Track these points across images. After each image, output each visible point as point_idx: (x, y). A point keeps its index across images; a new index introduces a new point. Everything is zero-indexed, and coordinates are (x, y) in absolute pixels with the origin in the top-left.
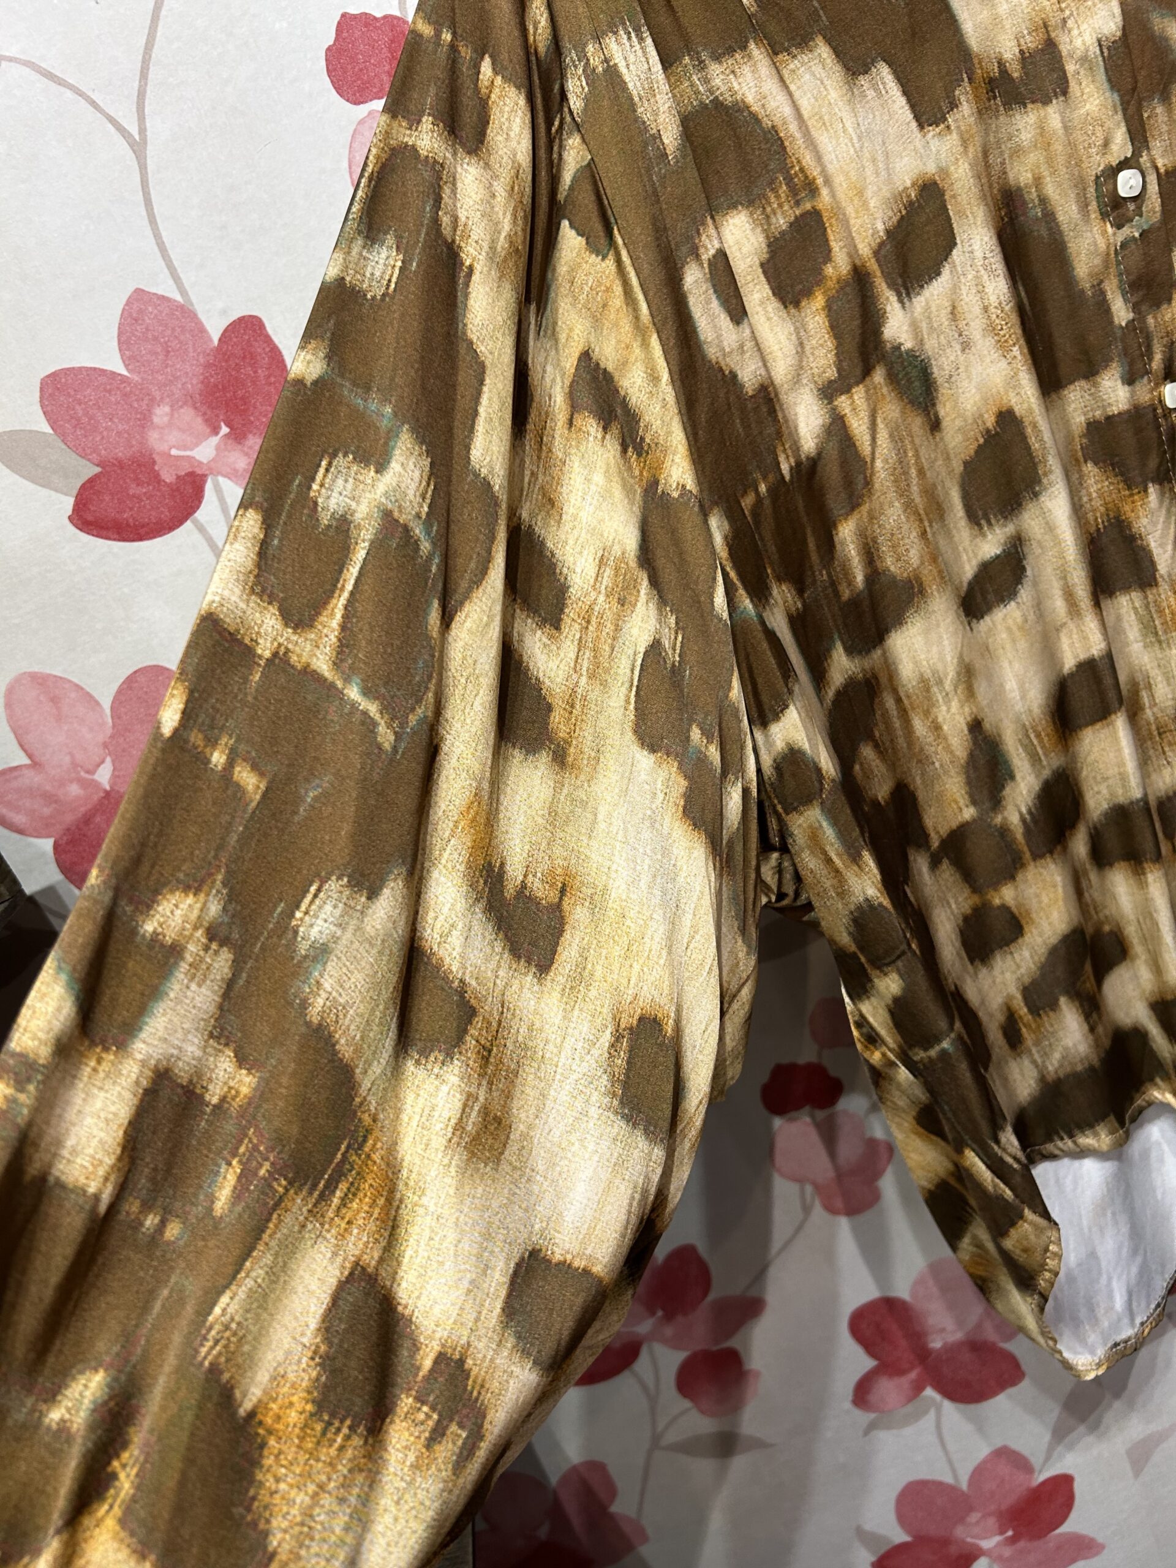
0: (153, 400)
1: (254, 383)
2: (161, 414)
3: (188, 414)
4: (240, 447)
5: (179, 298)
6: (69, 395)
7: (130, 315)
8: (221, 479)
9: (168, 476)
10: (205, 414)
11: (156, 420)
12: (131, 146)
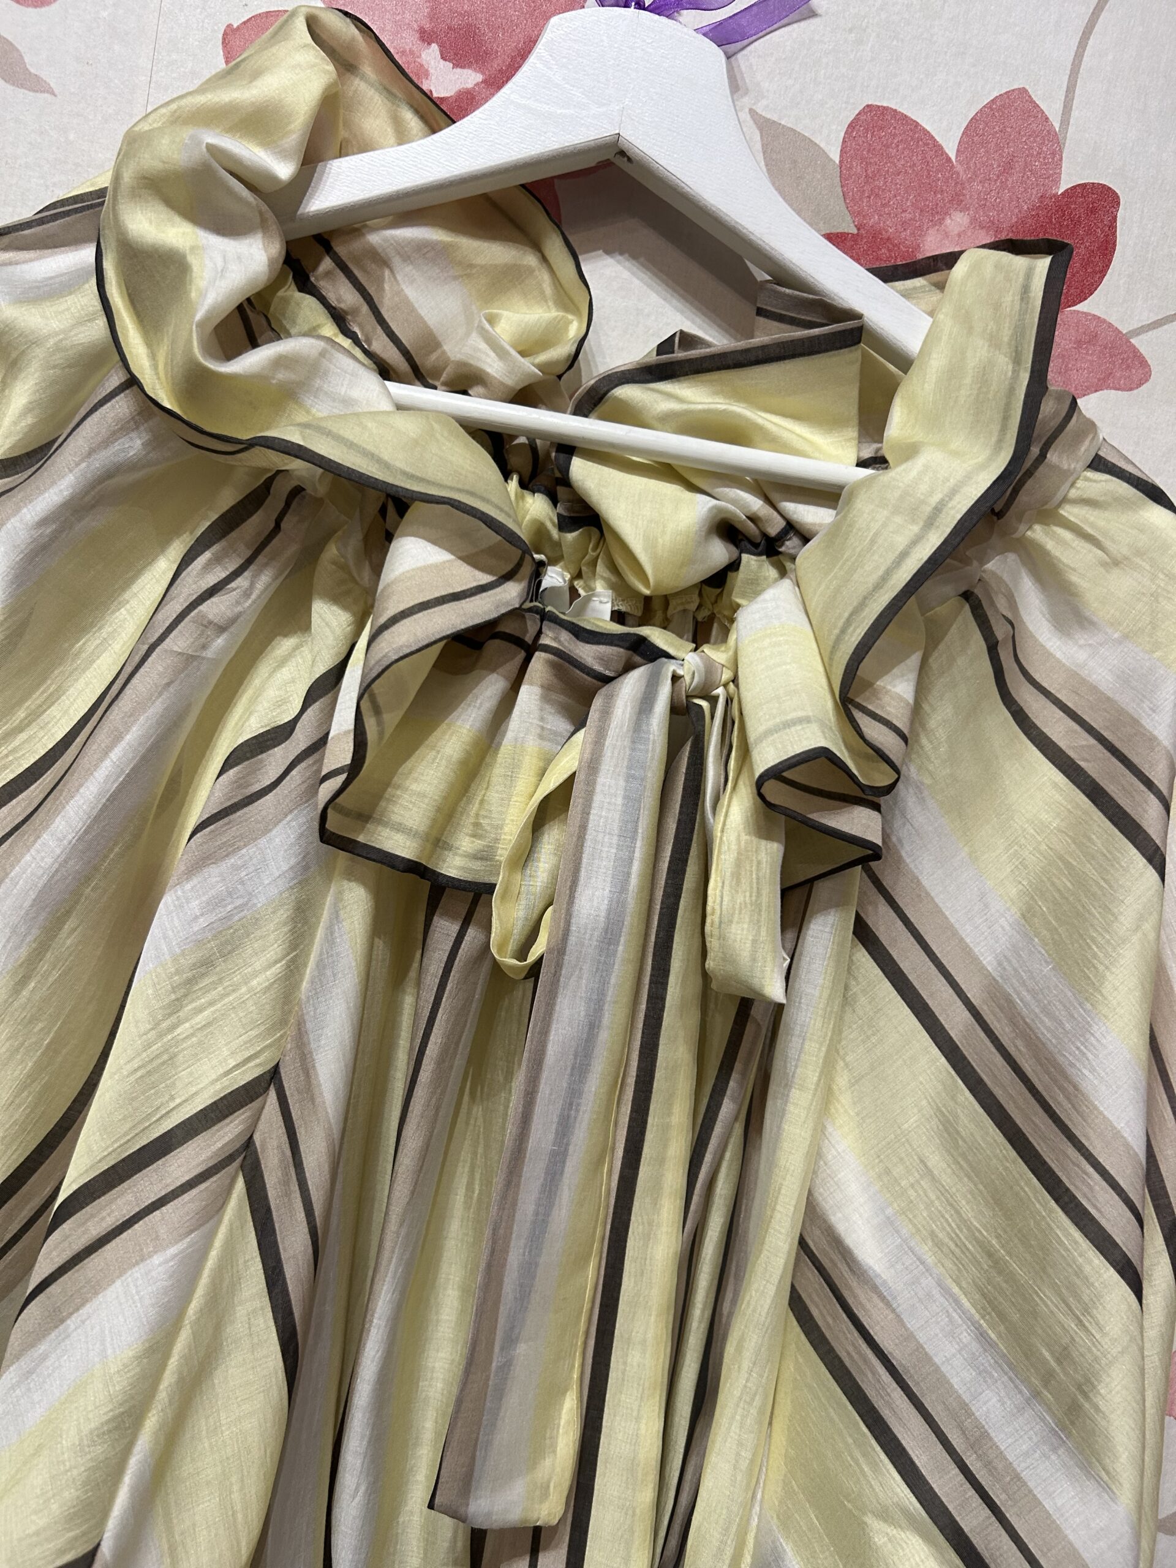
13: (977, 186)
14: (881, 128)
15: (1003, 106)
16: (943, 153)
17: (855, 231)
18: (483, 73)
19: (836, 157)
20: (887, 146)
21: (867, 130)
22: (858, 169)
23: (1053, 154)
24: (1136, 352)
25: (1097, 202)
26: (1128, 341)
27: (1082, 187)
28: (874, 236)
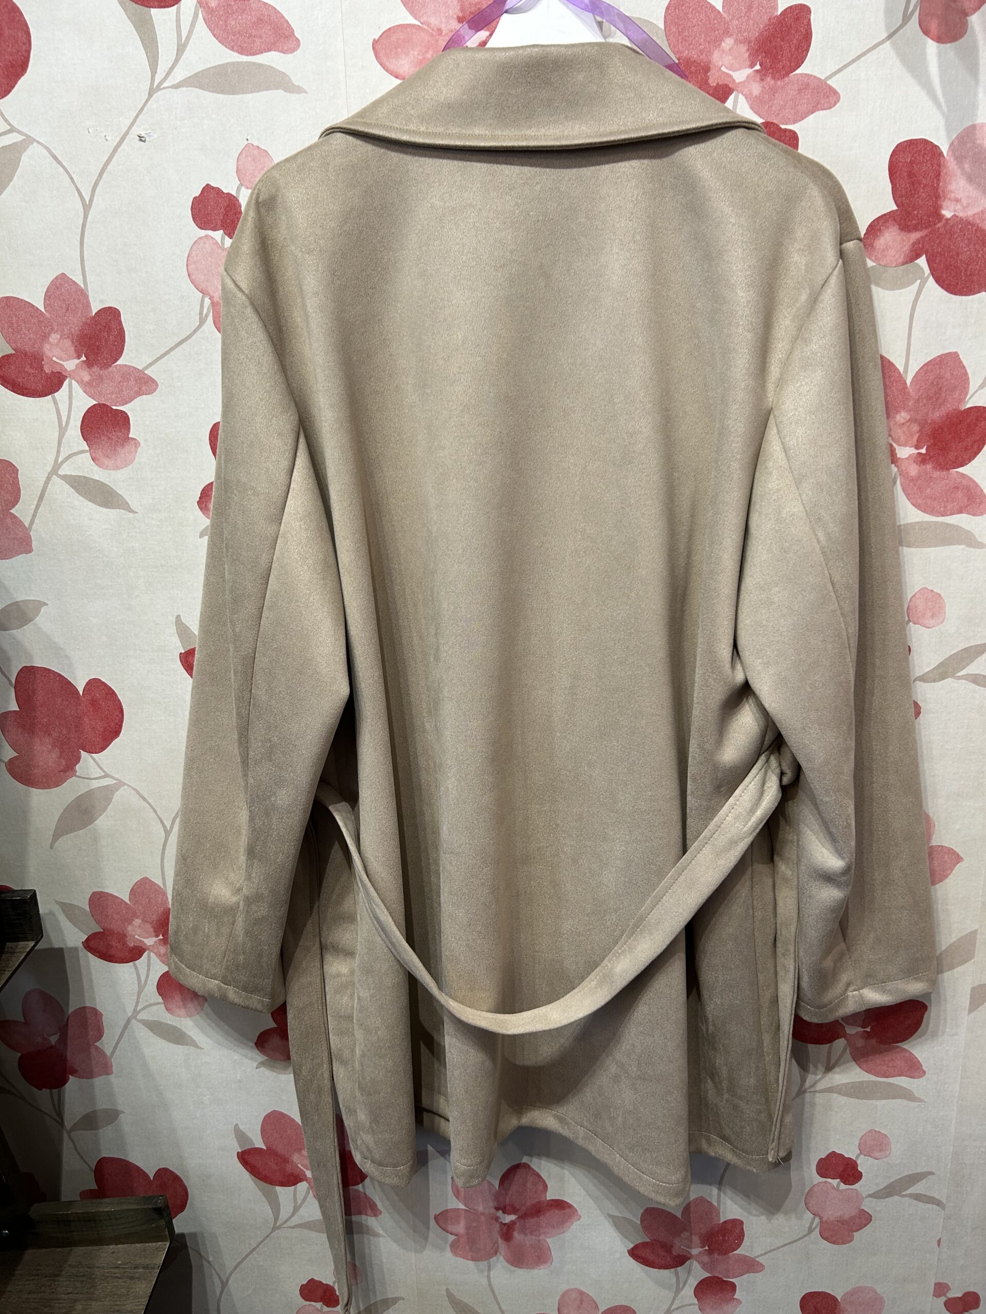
0: (52, 329)
1: (106, 342)
2: (54, 338)
3: (68, 343)
4: (88, 370)
5: (82, 286)
6: (12, 310)
7: (55, 285)
8: (73, 381)
9: (47, 369)
10: (76, 347)
11: (51, 339)
12: (83, 206)
13: (735, 22)
14: (683, 5)
16: (716, 10)
17: (677, 61)
19: (663, 27)
20: (687, 13)
22: (674, 29)
24: (830, 88)
25: (801, 14)
26: (826, 83)
27: (790, 8)
28: (687, 62)
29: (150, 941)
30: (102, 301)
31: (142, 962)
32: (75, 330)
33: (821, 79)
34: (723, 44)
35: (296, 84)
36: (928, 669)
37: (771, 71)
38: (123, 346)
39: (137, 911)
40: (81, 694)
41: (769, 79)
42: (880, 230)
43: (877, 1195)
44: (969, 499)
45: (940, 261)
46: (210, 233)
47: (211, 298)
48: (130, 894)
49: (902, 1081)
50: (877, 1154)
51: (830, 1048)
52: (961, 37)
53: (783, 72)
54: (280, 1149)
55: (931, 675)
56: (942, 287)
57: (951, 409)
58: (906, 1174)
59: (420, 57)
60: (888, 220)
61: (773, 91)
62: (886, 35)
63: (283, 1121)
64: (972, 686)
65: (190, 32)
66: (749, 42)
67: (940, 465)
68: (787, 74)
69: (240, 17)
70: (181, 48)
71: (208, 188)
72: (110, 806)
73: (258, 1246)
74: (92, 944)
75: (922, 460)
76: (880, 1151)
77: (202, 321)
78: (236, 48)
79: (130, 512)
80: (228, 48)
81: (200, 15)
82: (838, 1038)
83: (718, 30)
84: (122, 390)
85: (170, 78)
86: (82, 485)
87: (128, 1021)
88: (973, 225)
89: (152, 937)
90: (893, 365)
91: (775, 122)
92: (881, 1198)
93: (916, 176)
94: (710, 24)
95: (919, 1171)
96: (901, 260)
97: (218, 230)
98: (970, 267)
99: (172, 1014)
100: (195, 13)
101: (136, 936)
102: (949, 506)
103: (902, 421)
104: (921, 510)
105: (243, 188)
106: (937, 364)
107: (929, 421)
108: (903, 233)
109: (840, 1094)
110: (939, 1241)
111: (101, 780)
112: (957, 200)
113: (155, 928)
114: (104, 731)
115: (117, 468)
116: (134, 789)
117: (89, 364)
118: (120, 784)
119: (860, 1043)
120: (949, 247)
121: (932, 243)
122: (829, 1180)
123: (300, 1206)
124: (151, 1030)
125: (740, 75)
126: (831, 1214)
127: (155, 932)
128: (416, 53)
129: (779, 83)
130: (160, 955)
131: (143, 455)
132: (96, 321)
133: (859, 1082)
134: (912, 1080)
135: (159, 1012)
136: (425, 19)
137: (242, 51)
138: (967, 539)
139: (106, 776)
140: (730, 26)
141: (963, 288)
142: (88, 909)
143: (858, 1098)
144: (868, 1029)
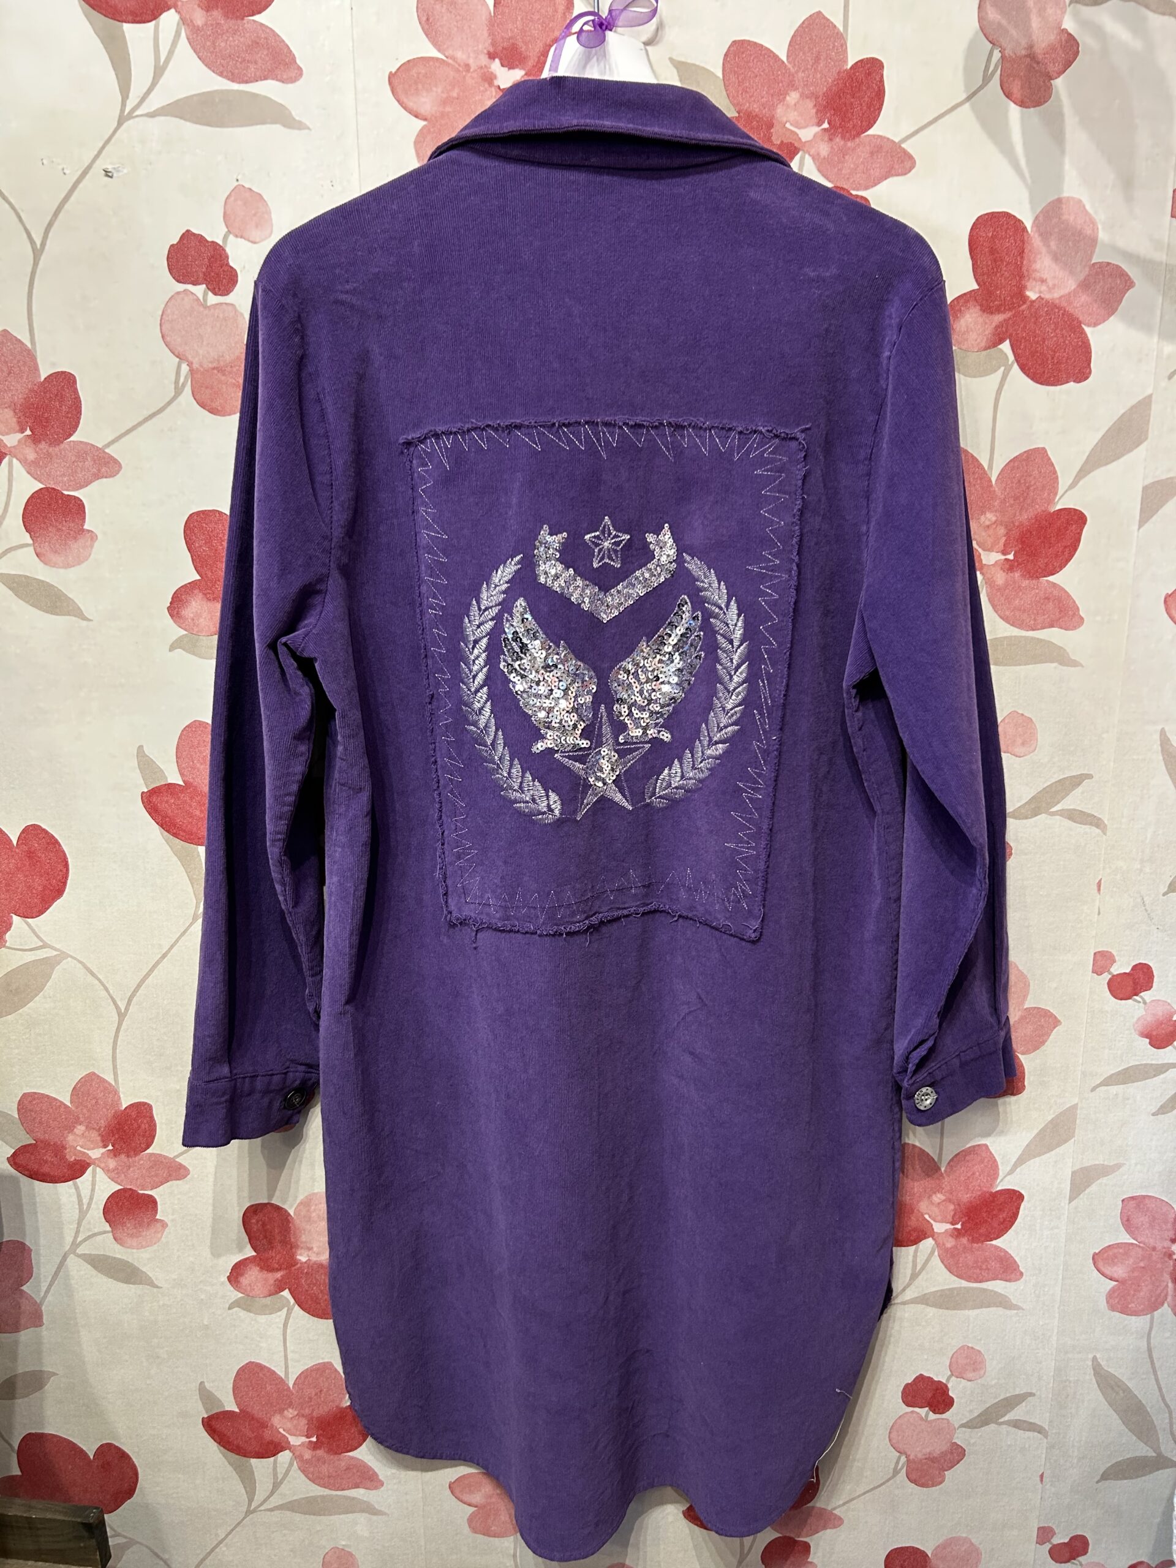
13: (801, 74)
14: (743, 53)
15: (809, 24)
16: (780, 59)
17: (737, 115)
18: (523, 69)
19: (720, 74)
20: (748, 62)
21: (735, 56)
22: (733, 79)
23: (842, 46)
24: (905, 152)
25: (871, 69)
26: (900, 147)
27: (861, 61)
28: (748, 116)
29: (96, 1153)
30: (54, 365)
31: (85, 1181)
32: (19, 398)
33: (894, 142)
34: (788, 98)
35: (297, 118)
36: (1019, 805)
37: (840, 130)
38: (79, 418)
39: (81, 1116)
40: (15, 843)
41: (838, 139)
42: (960, 310)
43: (970, 1425)
44: (1061, 611)
45: (1025, 347)
46: (190, 287)
47: (190, 364)
48: (72, 1095)
49: (997, 1286)
50: (970, 1375)
51: (916, 1251)
52: (1045, 102)
53: (854, 133)
54: (256, 1410)
55: (1023, 811)
56: (1028, 376)
57: (1039, 510)
58: (1002, 1397)
59: (444, 96)
60: (968, 301)
61: (843, 152)
62: (964, 96)
63: (261, 1375)
64: (1068, 823)
65: (171, 53)
66: (817, 98)
67: (1029, 573)
68: (859, 134)
69: (231, 39)
70: (159, 71)
71: (187, 235)
72: (49, 984)
73: (227, 1536)
74: (21, 1160)
75: (1009, 566)
76: (974, 1371)
77: (178, 391)
78: (225, 74)
79: (83, 619)
80: (217, 73)
81: (183, 34)
82: (925, 1238)
83: (782, 82)
84: (76, 472)
85: (144, 105)
86: (22, 587)
87: (65, 1258)
88: (1060, 308)
89: (98, 1147)
90: (977, 460)
91: (845, 187)
92: (976, 1428)
93: (998, 253)
94: (773, 74)
95: (1017, 1392)
96: (983, 344)
97: (200, 284)
98: (1057, 354)
99: (121, 1244)
100: (176, 32)
101: (79, 1148)
102: (1040, 619)
103: (987, 523)
104: (1009, 623)
105: (231, 238)
106: (1024, 460)
107: (1017, 524)
108: (985, 315)
109: (927, 1304)
110: (1042, 1476)
111: (38, 952)
112: (1043, 281)
113: (102, 1136)
114: (44, 890)
115: (67, 566)
116: (80, 962)
117: (35, 439)
118: (63, 956)
119: (950, 1243)
120: (1035, 332)
121: (1017, 327)
122: (917, 1410)
123: (281, 1482)
124: (95, 1267)
125: (806, 133)
126: (918, 1451)
127: (103, 1141)
128: (439, 90)
129: (849, 144)
130: (108, 1171)
131: (99, 551)
132: (45, 388)
133: (949, 1290)
134: (1008, 1283)
135: (106, 1244)
136: (450, 52)
137: (233, 78)
138: (1060, 657)
139: (45, 946)
140: (796, 79)
141: (1050, 377)
142: (17, 1116)
143: (947, 1309)
144: (959, 1226)
